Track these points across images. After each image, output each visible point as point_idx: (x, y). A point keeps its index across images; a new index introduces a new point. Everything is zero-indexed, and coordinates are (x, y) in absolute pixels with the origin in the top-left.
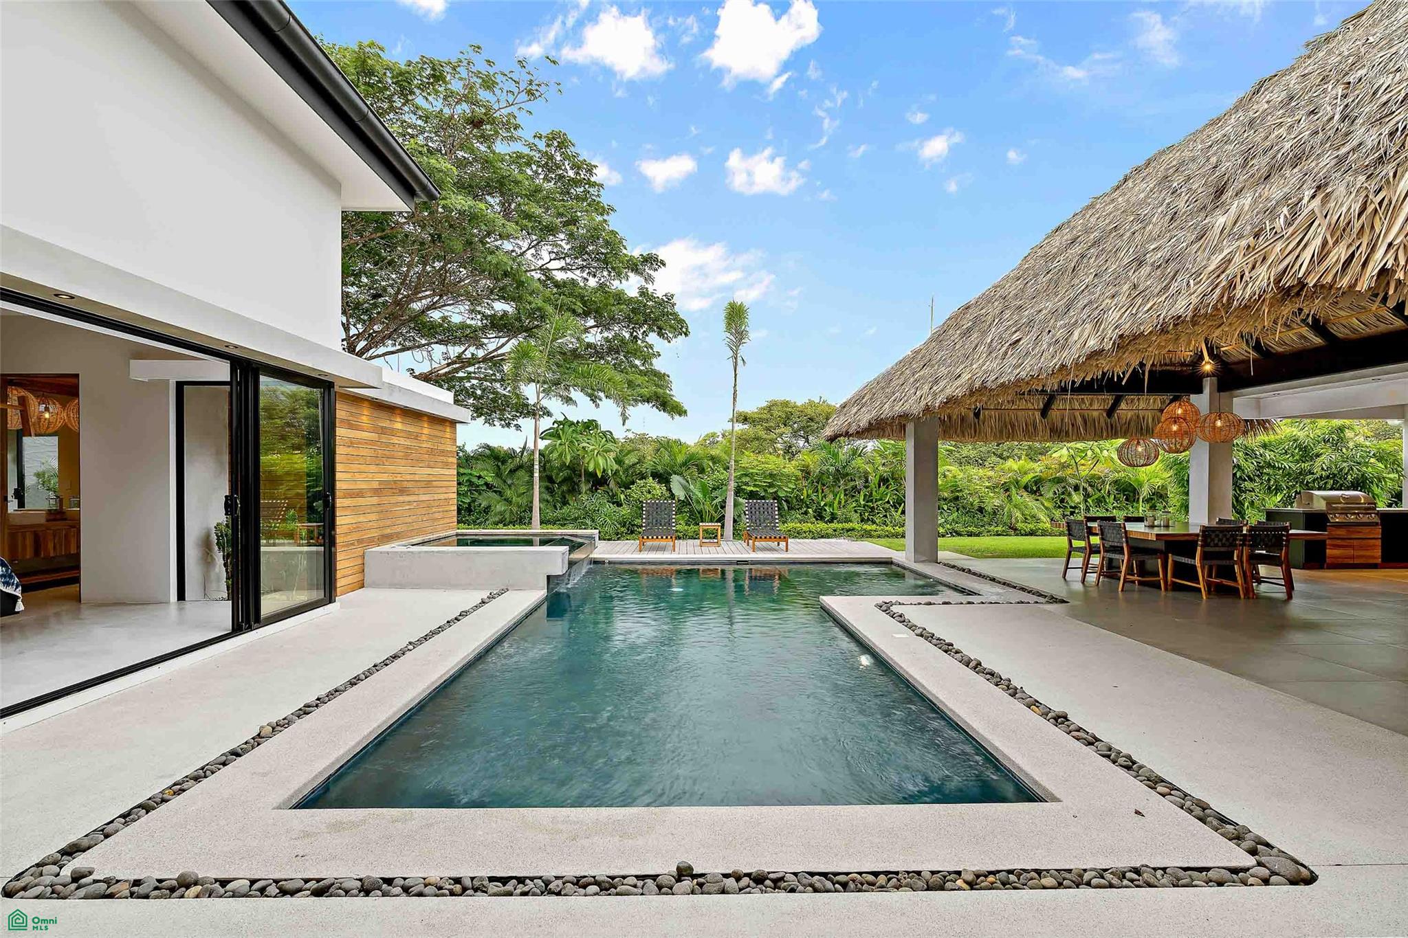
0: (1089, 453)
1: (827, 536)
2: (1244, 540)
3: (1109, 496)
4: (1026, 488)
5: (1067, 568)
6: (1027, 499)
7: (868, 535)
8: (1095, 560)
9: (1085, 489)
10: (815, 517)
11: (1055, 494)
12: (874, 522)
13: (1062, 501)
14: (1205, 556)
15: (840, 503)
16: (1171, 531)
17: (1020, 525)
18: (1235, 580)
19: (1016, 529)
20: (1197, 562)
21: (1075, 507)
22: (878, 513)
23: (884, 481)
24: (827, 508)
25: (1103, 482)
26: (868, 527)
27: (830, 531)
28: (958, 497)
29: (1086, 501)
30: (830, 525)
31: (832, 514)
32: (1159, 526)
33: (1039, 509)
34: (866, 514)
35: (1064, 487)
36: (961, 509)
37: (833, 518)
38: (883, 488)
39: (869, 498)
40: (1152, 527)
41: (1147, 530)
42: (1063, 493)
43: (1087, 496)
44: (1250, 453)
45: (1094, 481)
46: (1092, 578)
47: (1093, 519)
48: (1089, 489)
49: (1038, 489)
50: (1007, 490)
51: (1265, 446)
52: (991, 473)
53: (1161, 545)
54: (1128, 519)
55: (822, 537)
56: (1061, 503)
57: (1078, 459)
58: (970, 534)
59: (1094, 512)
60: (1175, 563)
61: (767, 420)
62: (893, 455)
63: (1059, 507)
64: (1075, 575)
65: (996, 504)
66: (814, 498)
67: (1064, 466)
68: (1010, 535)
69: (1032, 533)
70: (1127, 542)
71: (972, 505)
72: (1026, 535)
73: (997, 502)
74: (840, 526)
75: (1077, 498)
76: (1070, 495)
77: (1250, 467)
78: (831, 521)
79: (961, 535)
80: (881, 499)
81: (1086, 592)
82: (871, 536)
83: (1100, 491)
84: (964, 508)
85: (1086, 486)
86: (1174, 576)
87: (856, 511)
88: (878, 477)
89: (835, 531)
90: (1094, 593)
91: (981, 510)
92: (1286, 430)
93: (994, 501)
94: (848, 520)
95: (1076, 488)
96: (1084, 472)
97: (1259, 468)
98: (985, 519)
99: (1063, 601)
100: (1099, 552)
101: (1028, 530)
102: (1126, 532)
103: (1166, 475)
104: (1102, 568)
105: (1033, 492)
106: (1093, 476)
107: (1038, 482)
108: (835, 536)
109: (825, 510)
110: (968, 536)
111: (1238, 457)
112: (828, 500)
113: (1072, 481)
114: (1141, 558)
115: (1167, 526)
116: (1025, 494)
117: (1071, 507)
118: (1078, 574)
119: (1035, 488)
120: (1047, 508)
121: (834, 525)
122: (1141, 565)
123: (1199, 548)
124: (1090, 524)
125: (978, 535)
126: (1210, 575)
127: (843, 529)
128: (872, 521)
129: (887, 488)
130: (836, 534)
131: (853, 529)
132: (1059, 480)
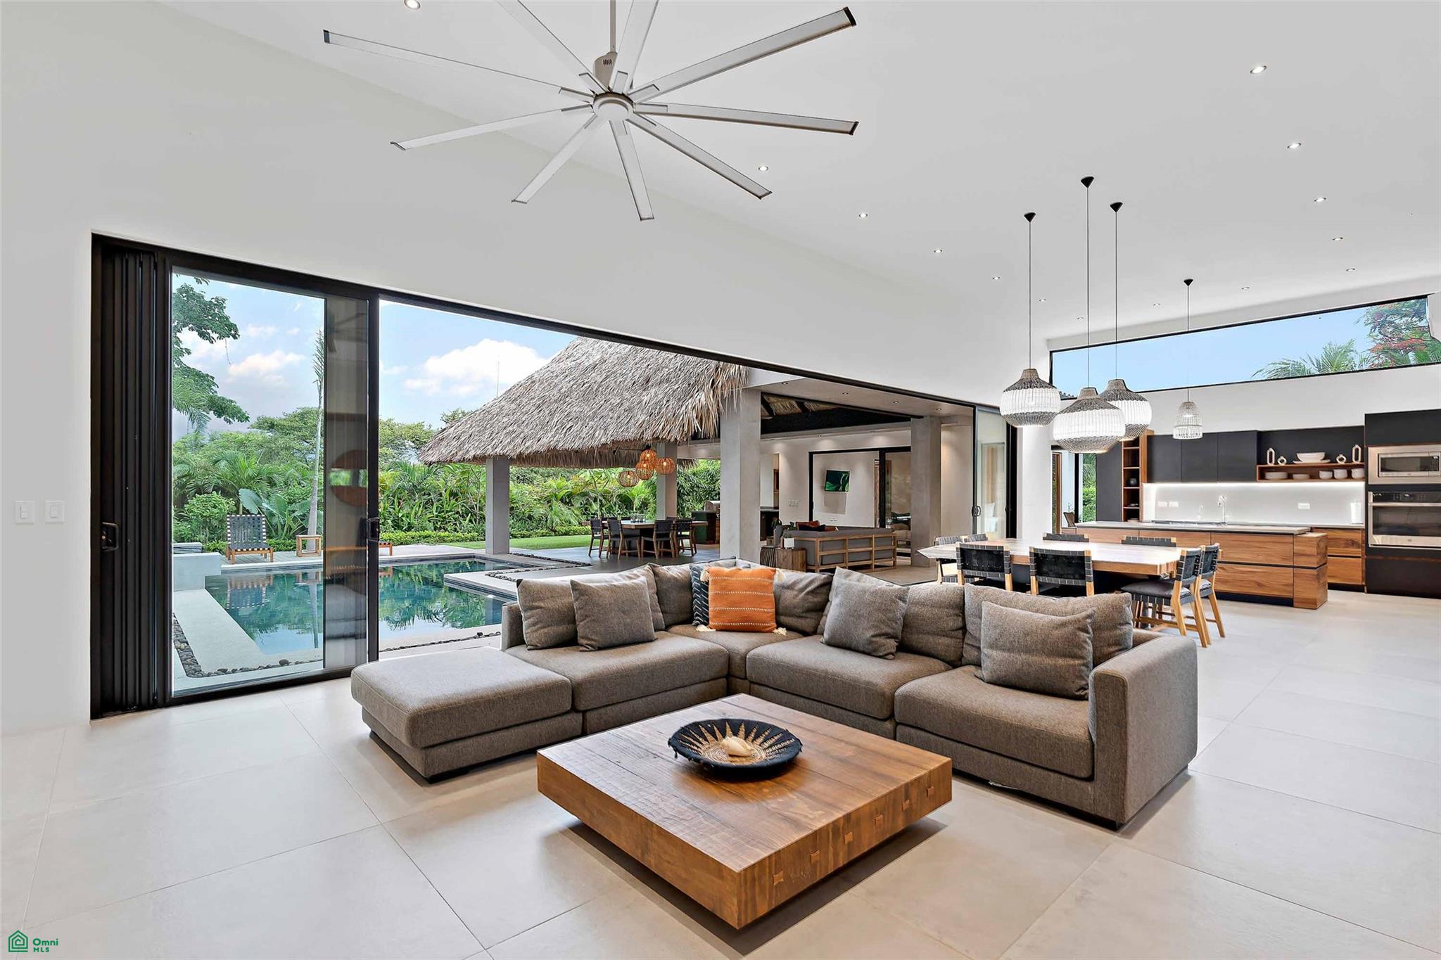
0: (603, 475)
1: (406, 543)
2: (674, 527)
3: (615, 506)
4: (562, 500)
5: (591, 549)
6: (564, 508)
7: (442, 540)
8: (606, 541)
9: (600, 501)
10: (393, 527)
11: (582, 504)
12: (446, 530)
13: (586, 509)
14: (658, 536)
15: (416, 514)
16: (644, 523)
17: (558, 528)
18: (670, 549)
19: (555, 531)
20: (654, 540)
21: (594, 514)
22: (449, 522)
23: (453, 494)
24: (404, 519)
25: (612, 496)
26: (442, 534)
27: (409, 539)
28: (513, 508)
29: (601, 509)
30: (408, 533)
31: (409, 523)
32: (638, 521)
33: (571, 515)
34: (439, 523)
35: (588, 499)
36: (516, 517)
37: (410, 528)
38: (453, 501)
39: (440, 510)
40: (634, 522)
41: (632, 524)
42: (586, 504)
43: (602, 505)
44: (687, 479)
45: (606, 495)
46: (604, 553)
47: (605, 519)
48: (604, 501)
49: (570, 501)
50: (548, 502)
51: (694, 474)
52: (537, 489)
53: (638, 532)
54: (623, 519)
55: (402, 544)
56: (585, 511)
57: (596, 479)
58: (523, 536)
59: (606, 516)
60: (645, 541)
61: (300, 429)
62: (462, 473)
63: (584, 514)
64: (595, 553)
65: (542, 512)
66: (391, 510)
67: (587, 484)
68: (552, 536)
69: (566, 534)
70: (622, 531)
71: (523, 513)
72: (562, 535)
73: (542, 511)
74: (418, 534)
75: (595, 507)
76: (591, 505)
77: (687, 485)
78: (409, 529)
79: (516, 537)
80: (451, 511)
81: (601, 561)
82: (445, 541)
83: (610, 502)
84: (517, 516)
85: (602, 498)
86: (644, 549)
87: (429, 521)
88: (448, 492)
89: (413, 538)
90: (605, 561)
91: (530, 517)
92: (702, 465)
93: (540, 510)
94: (424, 529)
95: (595, 500)
96: (600, 488)
97: (692, 487)
98: (534, 524)
99: (589, 565)
100: (608, 538)
101: (564, 531)
102: (621, 525)
103: (647, 491)
104: (610, 548)
105: (566, 503)
106: (607, 492)
107: (570, 495)
108: (413, 543)
109: (402, 520)
110: (522, 537)
111: (681, 480)
112: (405, 512)
113: (593, 495)
114: (629, 539)
115: (642, 522)
116: (561, 505)
117: (592, 514)
118: (597, 552)
119: (568, 500)
120: (577, 515)
121: (412, 533)
122: (630, 543)
123: (654, 533)
124: (603, 522)
125: (529, 536)
126: (660, 548)
127: (420, 536)
128: (444, 529)
129: (457, 500)
130: (415, 540)
131: (429, 536)
132: (584, 494)
